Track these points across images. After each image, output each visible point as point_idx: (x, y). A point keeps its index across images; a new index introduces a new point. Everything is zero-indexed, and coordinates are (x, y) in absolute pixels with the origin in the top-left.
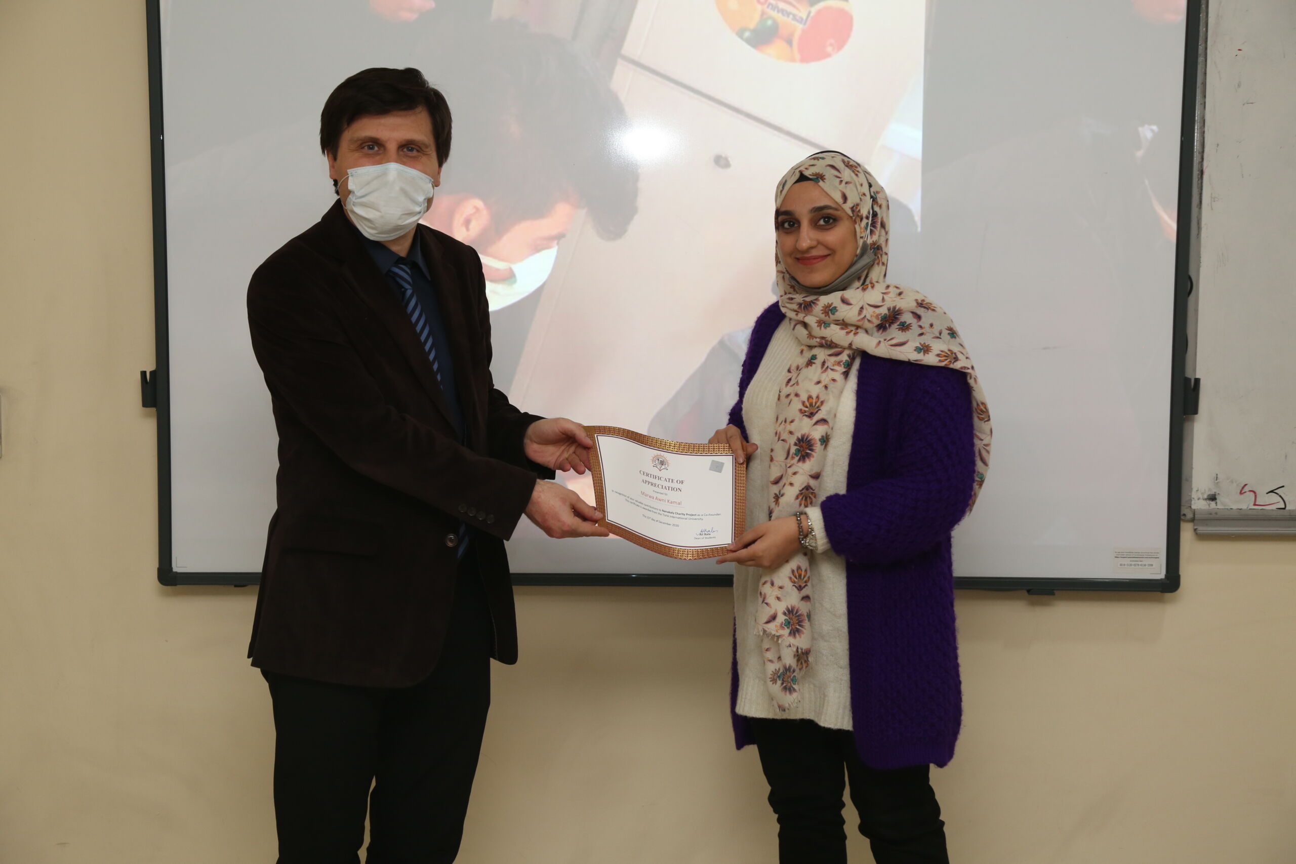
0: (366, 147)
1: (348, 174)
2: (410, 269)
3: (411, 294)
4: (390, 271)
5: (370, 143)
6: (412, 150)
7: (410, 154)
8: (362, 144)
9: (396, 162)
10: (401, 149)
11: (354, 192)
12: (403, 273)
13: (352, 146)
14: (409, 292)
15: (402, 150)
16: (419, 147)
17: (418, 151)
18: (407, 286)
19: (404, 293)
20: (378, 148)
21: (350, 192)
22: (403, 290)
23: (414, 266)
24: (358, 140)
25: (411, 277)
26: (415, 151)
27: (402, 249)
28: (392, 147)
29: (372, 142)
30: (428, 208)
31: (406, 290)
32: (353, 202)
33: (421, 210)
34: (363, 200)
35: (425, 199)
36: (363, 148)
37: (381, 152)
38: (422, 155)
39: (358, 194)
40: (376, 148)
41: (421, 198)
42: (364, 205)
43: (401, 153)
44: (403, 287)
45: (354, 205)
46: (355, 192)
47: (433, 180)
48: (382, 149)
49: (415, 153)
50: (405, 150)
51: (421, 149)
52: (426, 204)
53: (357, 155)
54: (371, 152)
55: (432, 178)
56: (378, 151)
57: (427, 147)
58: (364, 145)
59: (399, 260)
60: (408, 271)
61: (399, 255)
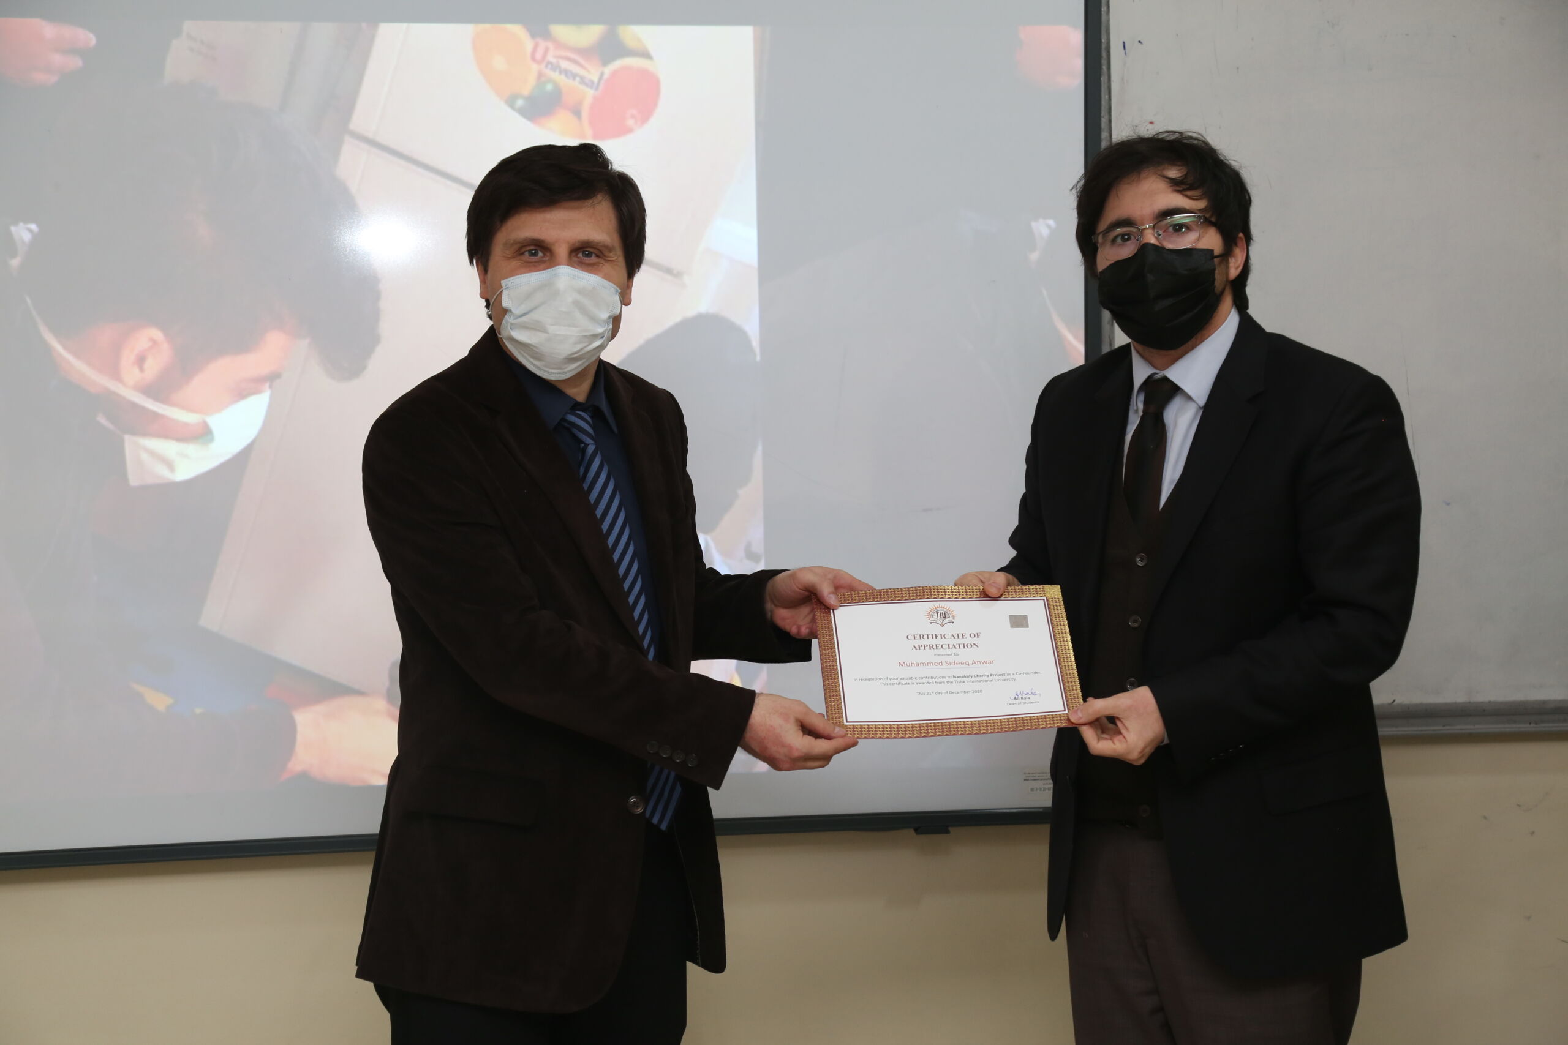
0: (527, 253)
1: (502, 287)
2: (592, 417)
3: (594, 450)
4: (563, 420)
5: (532, 248)
6: (589, 255)
7: (587, 260)
8: (520, 249)
9: (568, 265)
10: (573, 254)
11: (511, 311)
12: (582, 422)
13: (508, 252)
14: (591, 449)
15: (577, 255)
16: (598, 249)
17: (598, 256)
18: (588, 440)
19: (583, 451)
20: (543, 252)
21: (506, 311)
22: (582, 445)
23: (596, 414)
24: (515, 243)
25: (593, 427)
26: (593, 255)
27: (580, 393)
28: (562, 251)
29: (536, 245)
30: (614, 333)
31: (587, 445)
32: (512, 324)
33: (605, 331)
34: (524, 319)
35: (609, 317)
36: (523, 254)
37: (547, 258)
38: (603, 261)
39: (516, 311)
40: (540, 254)
41: (605, 315)
42: (525, 327)
43: (575, 259)
44: (582, 442)
45: (511, 329)
46: (513, 310)
47: (620, 291)
48: (548, 254)
49: (593, 259)
50: (580, 255)
51: (601, 252)
52: (611, 326)
53: (514, 263)
54: (534, 258)
55: (619, 287)
56: (542, 257)
57: (610, 249)
58: (524, 250)
59: (576, 406)
60: (589, 419)
61: (575, 400)
